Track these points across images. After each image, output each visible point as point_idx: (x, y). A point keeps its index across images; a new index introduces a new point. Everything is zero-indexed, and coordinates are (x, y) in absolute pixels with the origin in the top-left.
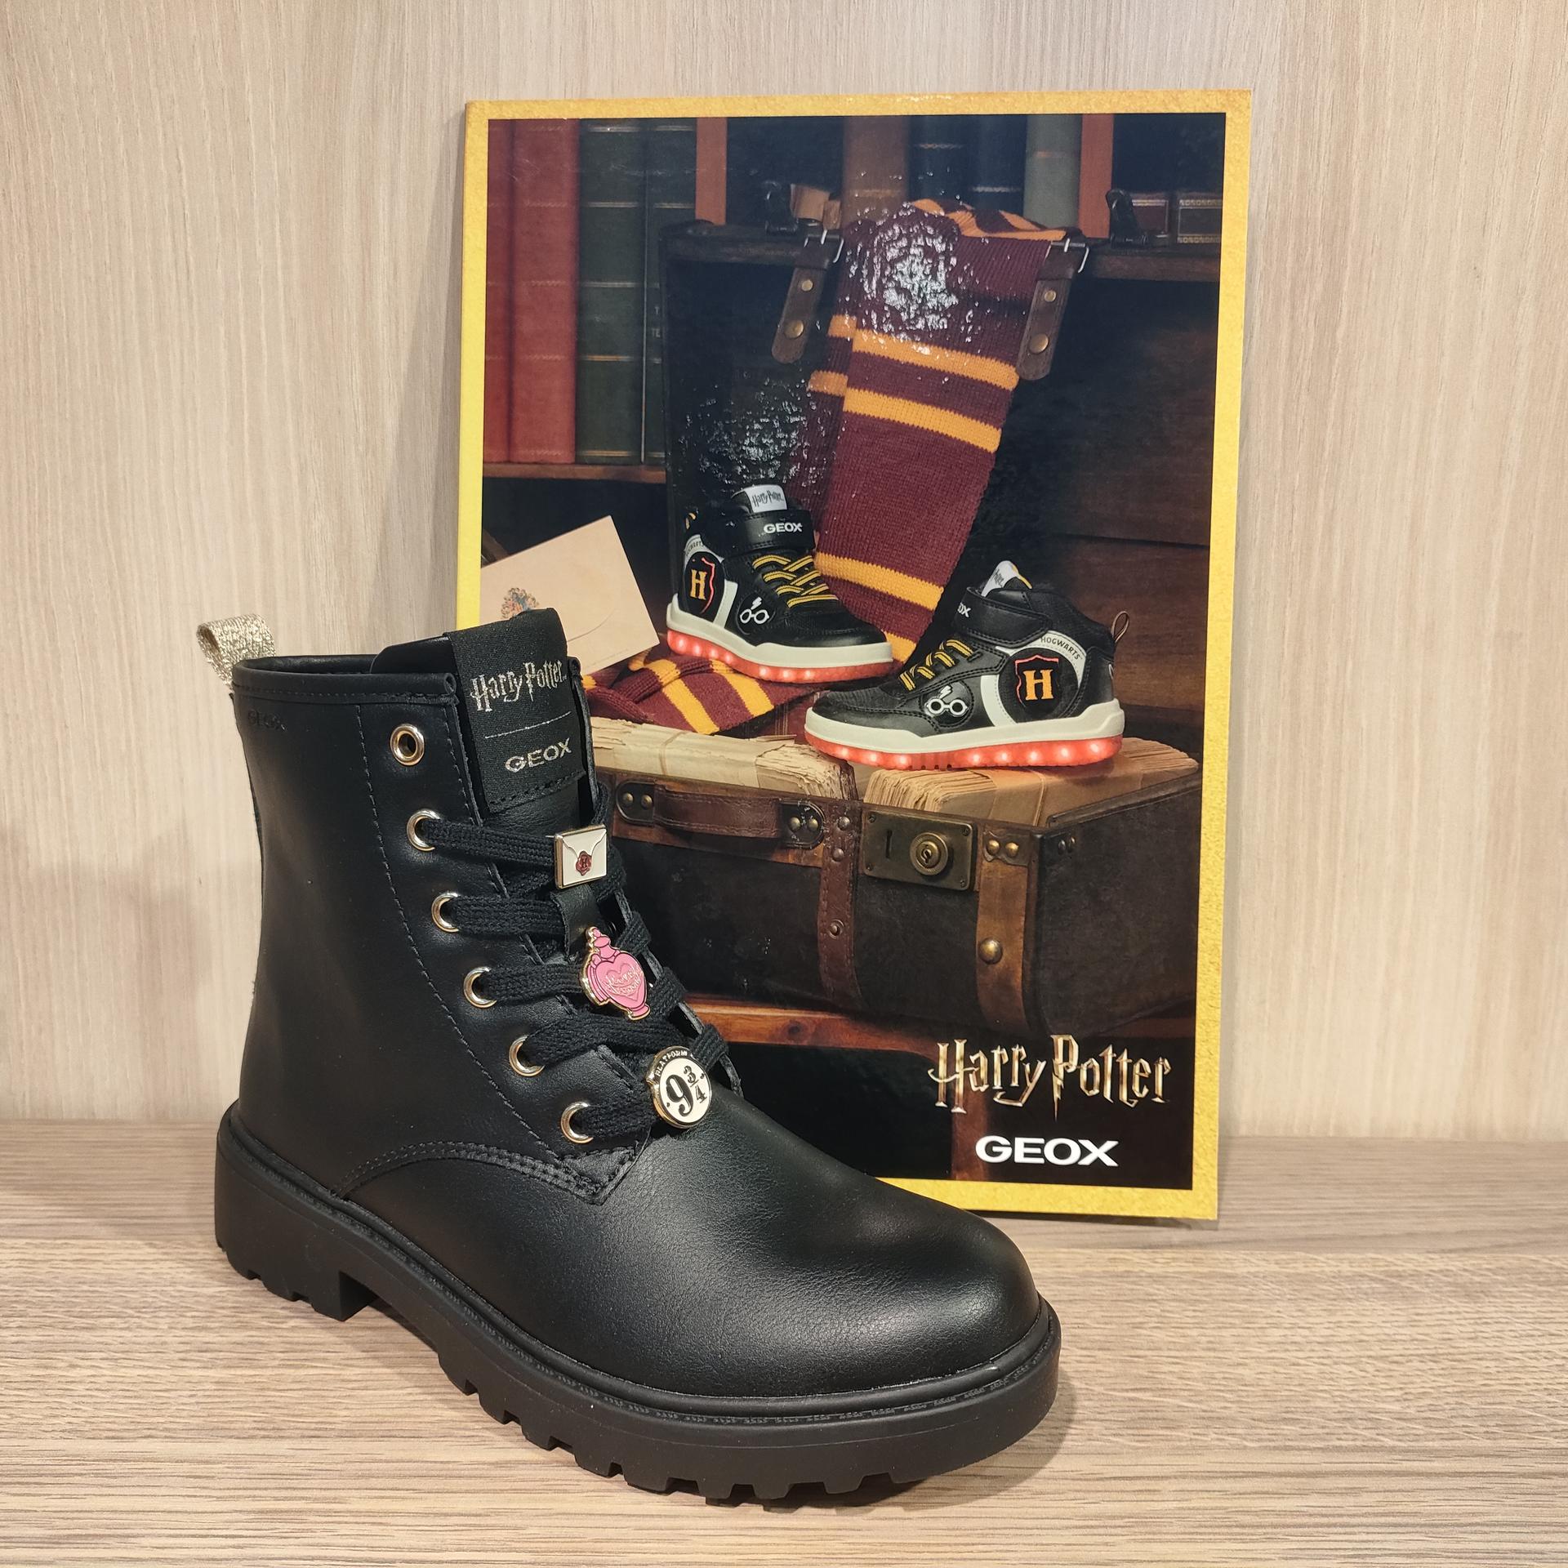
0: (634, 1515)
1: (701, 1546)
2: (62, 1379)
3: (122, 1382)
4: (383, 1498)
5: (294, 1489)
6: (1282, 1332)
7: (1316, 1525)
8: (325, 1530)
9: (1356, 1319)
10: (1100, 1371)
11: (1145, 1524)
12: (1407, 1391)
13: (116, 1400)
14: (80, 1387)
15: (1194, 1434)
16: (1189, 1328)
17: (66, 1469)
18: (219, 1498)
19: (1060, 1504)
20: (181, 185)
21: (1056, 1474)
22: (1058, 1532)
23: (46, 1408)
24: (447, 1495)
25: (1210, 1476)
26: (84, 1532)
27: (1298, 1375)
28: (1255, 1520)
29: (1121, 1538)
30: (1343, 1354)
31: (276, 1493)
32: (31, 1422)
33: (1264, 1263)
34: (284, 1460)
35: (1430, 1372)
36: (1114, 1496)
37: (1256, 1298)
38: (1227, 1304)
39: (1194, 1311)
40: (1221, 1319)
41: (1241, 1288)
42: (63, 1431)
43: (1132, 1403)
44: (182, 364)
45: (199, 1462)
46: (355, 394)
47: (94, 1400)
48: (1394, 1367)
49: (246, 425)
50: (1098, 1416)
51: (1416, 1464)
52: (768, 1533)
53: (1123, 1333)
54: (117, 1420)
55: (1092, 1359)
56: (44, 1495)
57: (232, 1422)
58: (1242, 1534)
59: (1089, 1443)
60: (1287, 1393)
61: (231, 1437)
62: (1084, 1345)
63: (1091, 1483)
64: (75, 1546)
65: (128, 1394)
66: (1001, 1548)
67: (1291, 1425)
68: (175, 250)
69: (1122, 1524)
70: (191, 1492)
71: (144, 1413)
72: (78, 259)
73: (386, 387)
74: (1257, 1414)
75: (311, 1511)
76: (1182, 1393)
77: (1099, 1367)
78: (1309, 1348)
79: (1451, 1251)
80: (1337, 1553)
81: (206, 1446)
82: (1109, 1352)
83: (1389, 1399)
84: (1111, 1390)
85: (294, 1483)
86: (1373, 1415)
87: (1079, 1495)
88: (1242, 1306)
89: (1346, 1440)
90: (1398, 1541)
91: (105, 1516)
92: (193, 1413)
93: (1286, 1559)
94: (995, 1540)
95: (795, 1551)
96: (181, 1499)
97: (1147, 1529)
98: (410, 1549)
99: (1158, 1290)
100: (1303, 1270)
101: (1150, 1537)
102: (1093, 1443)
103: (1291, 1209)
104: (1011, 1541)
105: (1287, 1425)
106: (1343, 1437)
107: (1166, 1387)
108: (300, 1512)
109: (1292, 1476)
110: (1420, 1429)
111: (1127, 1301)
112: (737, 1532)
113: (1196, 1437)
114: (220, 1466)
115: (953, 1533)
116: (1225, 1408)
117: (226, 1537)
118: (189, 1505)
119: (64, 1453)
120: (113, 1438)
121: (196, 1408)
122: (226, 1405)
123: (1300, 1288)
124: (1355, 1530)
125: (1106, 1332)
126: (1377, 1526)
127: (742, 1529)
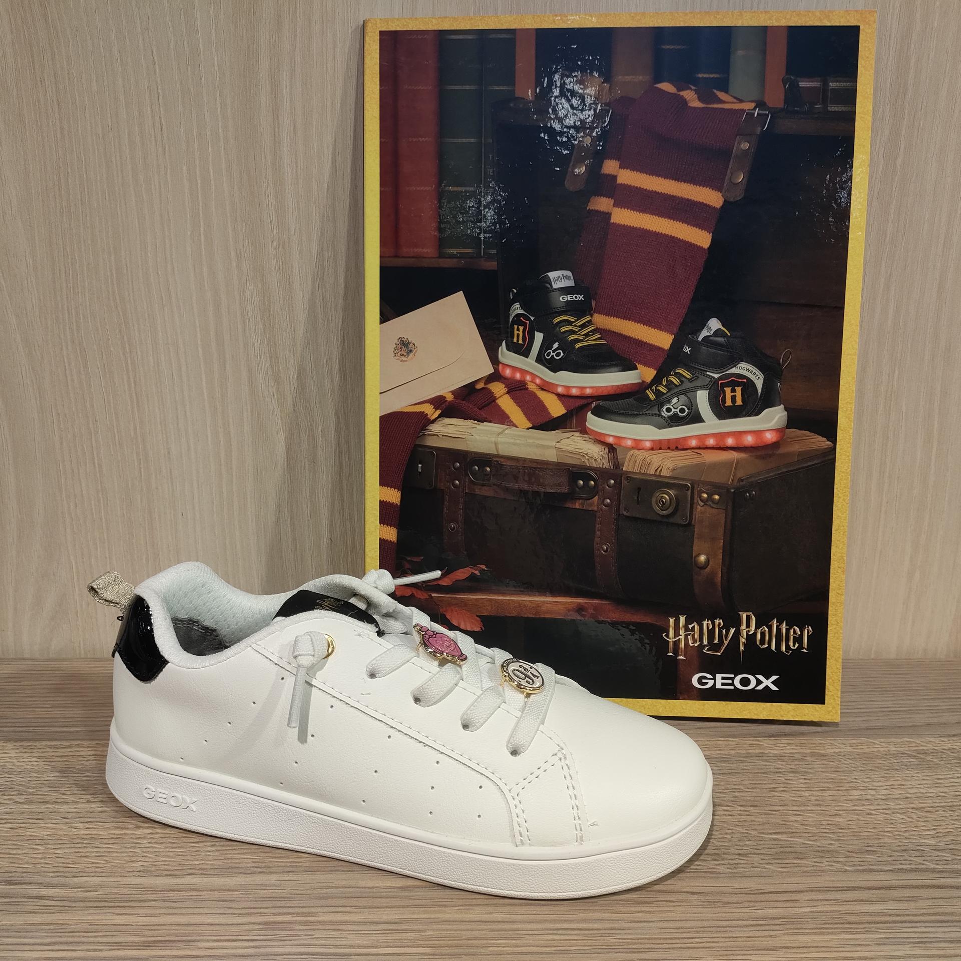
0: (488, 922)
1: (531, 941)
2: (133, 836)
3: (169, 837)
4: (337, 912)
5: (284, 907)
6: (859, 793)
7: (895, 922)
8: (306, 935)
9: (903, 783)
10: (753, 821)
11: (793, 923)
12: (938, 831)
13: (167, 850)
14: (145, 841)
15: (815, 862)
16: (802, 791)
17: (145, 897)
18: (240, 915)
19: (739, 910)
20: (155, 74)
21: (736, 890)
22: (742, 929)
23: (127, 856)
24: (375, 910)
25: (827, 890)
26: (163, 939)
27: (872, 821)
28: (857, 919)
29: (779, 932)
30: (898, 807)
31: (274, 911)
32: (119, 866)
33: (842, 746)
34: (275, 888)
35: (950, 818)
36: (772, 904)
37: (841, 770)
38: (824, 774)
39: (805, 779)
40: (822, 784)
41: (831, 763)
42: (139, 871)
43: (776, 842)
44: (160, 191)
45: (224, 891)
46: (271, 209)
47: (154, 850)
48: (928, 815)
49: (202, 229)
50: (756, 851)
51: (948, 880)
52: (569, 932)
53: (764, 795)
54: (170, 863)
55: (748, 813)
56: (136, 914)
57: (240, 863)
58: (851, 928)
59: (752, 869)
60: (866, 834)
61: (241, 873)
62: (742, 803)
63: (757, 896)
64: (160, 948)
65: (175, 845)
66: (709, 940)
67: (871, 855)
68: (153, 116)
69: (779, 923)
70: (222, 911)
71: (186, 858)
72: (91, 123)
73: (290, 205)
74: (851, 848)
75: (296, 922)
76: (804, 835)
77: (753, 818)
78: (876, 803)
79: (954, 736)
80: (908, 940)
81: (227, 879)
82: (757, 808)
83: (928, 837)
84: (761, 833)
85: (283, 904)
86: (919, 848)
87: (751, 904)
88: (833, 775)
89: (906, 864)
90: (944, 932)
91: (173, 928)
92: (215, 858)
93: (879, 944)
94: (705, 935)
95: (587, 944)
96: (217, 916)
97: (794, 926)
98: (359, 947)
99: (782, 765)
100: (867, 750)
101: (795, 931)
102: (756, 869)
103: (855, 709)
104: (715, 935)
105: (868, 855)
106: (903, 862)
107: (794, 831)
108: (290, 922)
109: (876, 889)
110: (949, 856)
111: (764, 773)
112: (551, 932)
113: (816, 864)
114: (237, 893)
115: (680, 931)
116: (831, 844)
117: (248, 940)
118: (222, 920)
119: (142, 886)
120: (170, 875)
121: (216, 854)
122: (235, 852)
123: (867, 762)
124: (918, 925)
125: (754, 794)
126: (930, 922)
127: (554, 930)
